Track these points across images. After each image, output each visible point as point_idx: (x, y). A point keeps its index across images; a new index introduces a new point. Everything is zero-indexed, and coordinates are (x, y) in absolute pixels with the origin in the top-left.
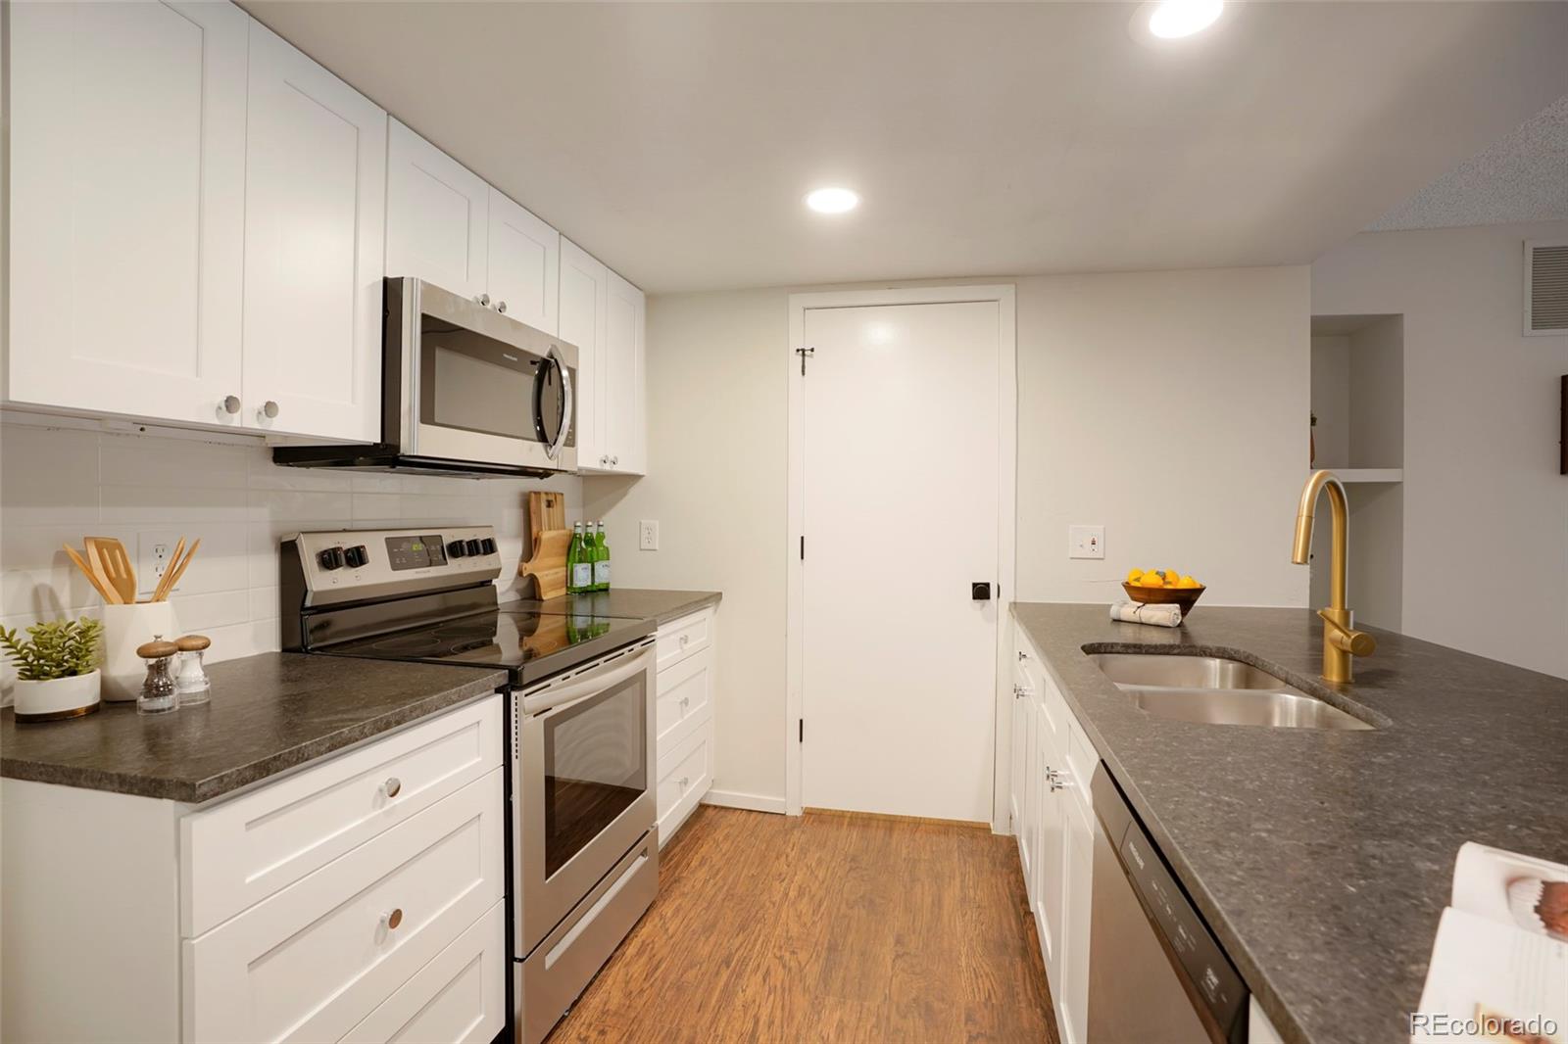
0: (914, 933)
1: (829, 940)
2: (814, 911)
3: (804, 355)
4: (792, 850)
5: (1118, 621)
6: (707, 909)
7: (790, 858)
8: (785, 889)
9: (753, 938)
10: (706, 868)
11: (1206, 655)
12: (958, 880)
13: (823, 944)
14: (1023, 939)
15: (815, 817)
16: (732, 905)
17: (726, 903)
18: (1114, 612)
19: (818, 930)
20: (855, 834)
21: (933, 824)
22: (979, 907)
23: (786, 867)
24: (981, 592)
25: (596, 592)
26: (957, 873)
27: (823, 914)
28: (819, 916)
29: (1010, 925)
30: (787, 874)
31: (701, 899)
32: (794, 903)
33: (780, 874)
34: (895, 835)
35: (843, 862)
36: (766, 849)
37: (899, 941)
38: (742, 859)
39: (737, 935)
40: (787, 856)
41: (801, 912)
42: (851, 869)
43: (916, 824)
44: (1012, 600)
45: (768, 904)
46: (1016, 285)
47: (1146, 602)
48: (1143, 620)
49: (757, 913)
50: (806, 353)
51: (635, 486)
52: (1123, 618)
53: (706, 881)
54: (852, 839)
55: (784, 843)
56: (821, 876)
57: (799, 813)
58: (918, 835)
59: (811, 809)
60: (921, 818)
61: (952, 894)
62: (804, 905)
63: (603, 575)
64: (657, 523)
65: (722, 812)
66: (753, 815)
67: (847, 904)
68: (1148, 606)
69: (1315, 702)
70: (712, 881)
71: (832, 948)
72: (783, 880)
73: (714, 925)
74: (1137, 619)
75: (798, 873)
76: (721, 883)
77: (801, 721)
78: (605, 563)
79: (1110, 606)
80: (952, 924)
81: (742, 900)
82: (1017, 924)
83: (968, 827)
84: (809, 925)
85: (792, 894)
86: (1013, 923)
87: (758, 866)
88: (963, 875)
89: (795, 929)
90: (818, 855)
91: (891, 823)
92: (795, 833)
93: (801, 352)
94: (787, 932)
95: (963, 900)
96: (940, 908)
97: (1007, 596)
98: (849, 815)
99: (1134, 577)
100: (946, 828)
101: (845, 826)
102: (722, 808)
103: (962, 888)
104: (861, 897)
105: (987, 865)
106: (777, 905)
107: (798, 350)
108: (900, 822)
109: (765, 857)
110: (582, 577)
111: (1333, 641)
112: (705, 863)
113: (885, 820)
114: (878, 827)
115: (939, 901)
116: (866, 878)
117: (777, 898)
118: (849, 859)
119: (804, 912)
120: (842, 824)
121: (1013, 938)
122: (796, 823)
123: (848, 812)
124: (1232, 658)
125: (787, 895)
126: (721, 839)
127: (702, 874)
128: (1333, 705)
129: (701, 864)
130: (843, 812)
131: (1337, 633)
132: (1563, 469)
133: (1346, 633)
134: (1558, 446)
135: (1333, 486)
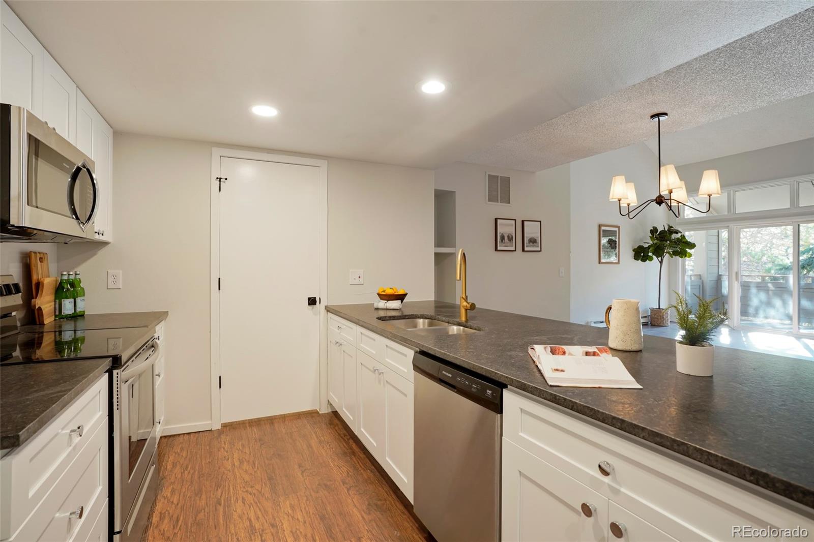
0: (305, 460)
1: (268, 477)
2: (252, 467)
3: (220, 181)
4: (225, 445)
5: (377, 309)
6: (191, 484)
7: (226, 448)
8: (231, 463)
9: (227, 489)
10: (178, 467)
11: (417, 318)
12: (314, 435)
13: (265, 479)
14: (351, 449)
15: (229, 427)
16: (205, 478)
17: (201, 479)
18: (376, 306)
19: (259, 475)
20: (255, 429)
21: (292, 416)
22: (328, 443)
23: (226, 453)
24: (312, 302)
25: (76, 317)
26: (313, 433)
27: (258, 467)
28: (256, 467)
29: (344, 446)
30: (228, 456)
31: (184, 482)
32: (239, 467)
33: (225, 457)
34: (276, 425)
35: (255, 443)
36: (210, 448)
37: (300, 466)
38: (198, 456)
39: (217, 490)
40: (224, 449)
41: (246, 470)
42: (261, 444)
43: (283, 418)
44: (326, 304)
45: (226, 472)
46: (328, 162)
47: (388, 300)
48: (388, 308)
49: (222, 477)
50: (222, 180)
51: (103, 249)
52: (380, 307)
53: (183, 473)
54: (255, 432)
55: (219, 443)
56: (247, 452)
57: (219, 427)
58: (287, 422)
59: (225, 423)
60: (284, 415)
61: (314, 442)
62: (245, 466)
63: (81, 306)
64: (121, 271)
65: (171, 439)
66: (192, 435)
67: (267, 459)
68: (389, 302)
69: (462, 328)
70: (186, 472)
71: (270, 479)
72: (228, 459)
73: (200, 491)
74: (385, 307)
75: (234, 454)
76: (192, 471)
77: (220, 377)
78: (82, 298)
79: (374, 304)
80: (320, 452)
81: (210, 474)
82: (346, 444)
83: (308, 413)
84: (253, 473)
85: (237, 464)
86: (345, 445)
87: (210, 456)
88: (315, 433)
89: (247, 478)
90: (240, 443)
91: (271, 420)
92: (222, 436)
93: (219, 179)
94: (244, 480)
95: (320, 442)
96: (312, 448)
97: (324, 303)
98: (247, 422)
99: (381, 291)
100: (298, 416)
101: (248, 427)
102: (170, 436)
103: (317, 438)
104: (273, 454)
105: (324, 426)
106: (231, 471)
107: (217, 178)
108: (275, 418)
109: (211, 452)
110: (68, 307)
111: (463, 307)
112: (176, 465)
113: (267, 420)
114: (265, 424)
115: (310, 445)
116: (271, 446)
117: (229, 467)
118: (258, 441)
119: (247, 469)
120: (246, 427)
121: (348, 450)
122: (220, 432)
123: (246, 420)
124: (426, 318)
125: (234, 465)
126: (179, 451)
127: (178, 470)
128: (467, 327)
129: (174, 465)
130: (243, 421)
131: (465, 304)
132: (496, 249)
133: (468, 303)
134: (494, 242)
135: (464, 254)
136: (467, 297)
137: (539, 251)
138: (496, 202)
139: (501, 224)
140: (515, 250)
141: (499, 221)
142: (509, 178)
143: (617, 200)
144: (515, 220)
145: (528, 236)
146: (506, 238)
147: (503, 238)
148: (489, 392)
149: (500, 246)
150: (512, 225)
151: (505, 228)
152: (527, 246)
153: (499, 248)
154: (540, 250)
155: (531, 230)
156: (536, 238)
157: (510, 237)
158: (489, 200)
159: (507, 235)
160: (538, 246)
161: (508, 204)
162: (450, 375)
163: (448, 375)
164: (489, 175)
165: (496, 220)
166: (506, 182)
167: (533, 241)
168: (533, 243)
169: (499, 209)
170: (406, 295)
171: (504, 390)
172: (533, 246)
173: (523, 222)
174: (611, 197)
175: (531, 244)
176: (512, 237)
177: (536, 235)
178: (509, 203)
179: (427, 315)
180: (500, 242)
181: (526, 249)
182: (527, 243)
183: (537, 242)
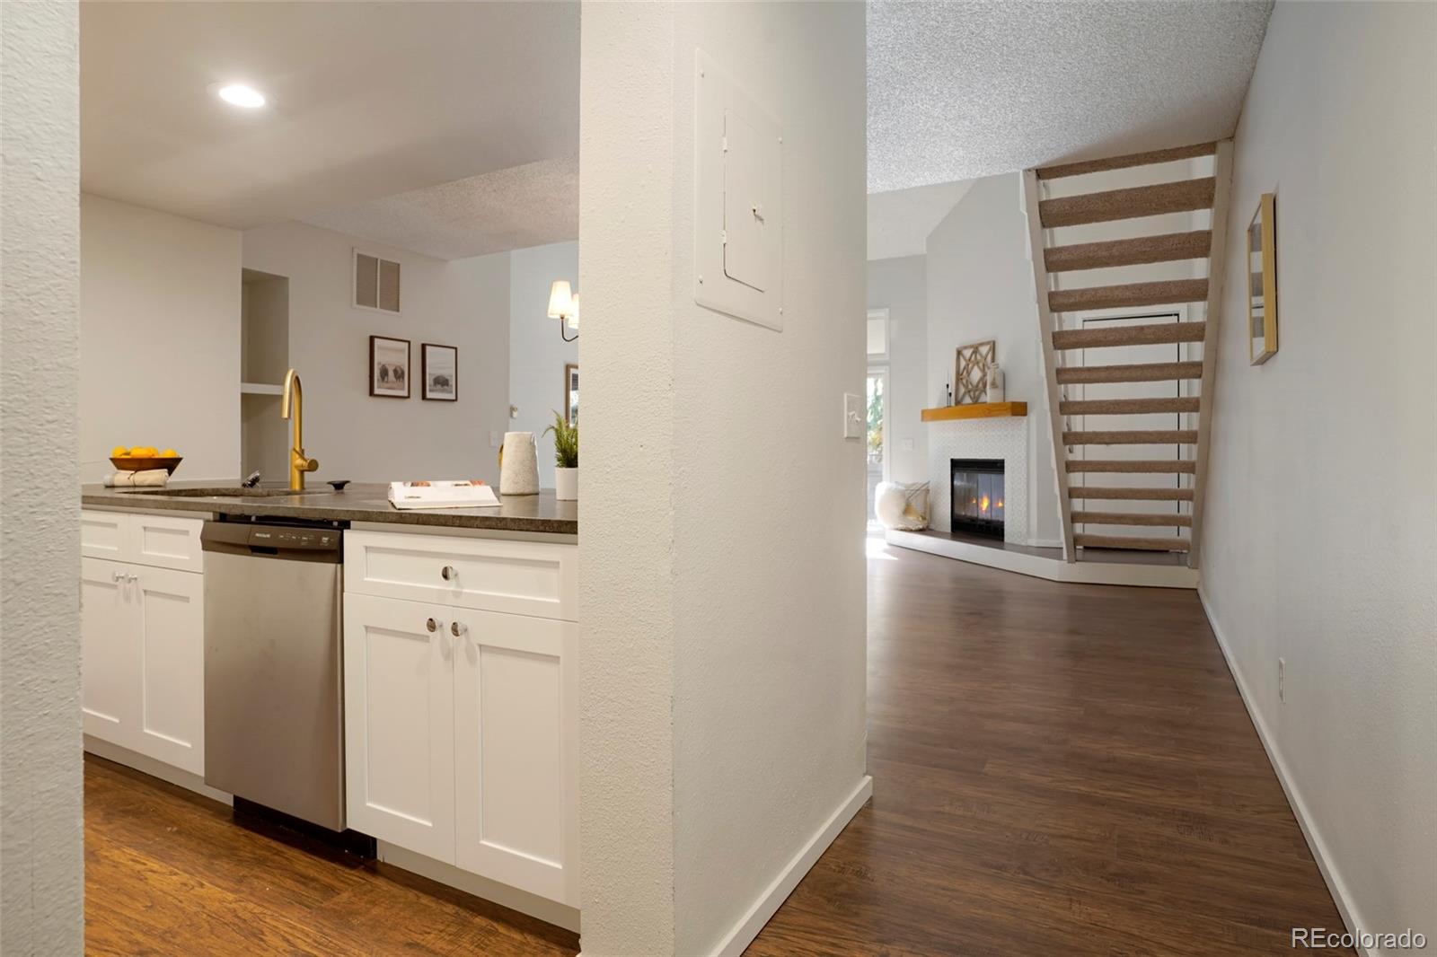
5: (111, 487)
18: (106, 481)
47: (137, 470)
68: (139, 472)
74: (129, 484)
79: (101, 477)
99: (119, 452)
131: (299, 461)
132: (372, 393)
133: (305, 460)
134: (368, 379)
135: (297, 378)
136: (303, 451)
137: (453, 401)
138: (372, 306)
139: (381, 348)
140: (409, 397)
141: (377, 341)
142: (399, 265)
143: (558, 317)
144: (409, 342)
145: (433, 372)
146: (391, 374)
147: (384, 373)
148: (325, 539)
149: (379, 387)
150: (402, 351)
151: (389, 355)
152: (431, 391)
153: (377, 391)
154: (454, 398)
155: (439, 363)
156: (449, 378)
157: (400, 372)
158: (359, 302)
159: (393, 368)
160: (451, 392)
161: (397, 313)
162: (268, 536)
163: (264, 536)
164: (359, 256)
165: (372, 339)
166: (393, 271)
167: (442, 382)
168: (443, 385)
169: (377, 319)
170: (178, 460)
171: (345, 531)
172: (443, 391)
173: (424, 346)
174: (549, 311)
175: (439, 387)
176: (403, 373)
177: (448, 372)
178: (398, 311)
179: (227, 489)
180: (378, 380)
181: (429, 395)
182: (430, 386)
183: (450, 383)
